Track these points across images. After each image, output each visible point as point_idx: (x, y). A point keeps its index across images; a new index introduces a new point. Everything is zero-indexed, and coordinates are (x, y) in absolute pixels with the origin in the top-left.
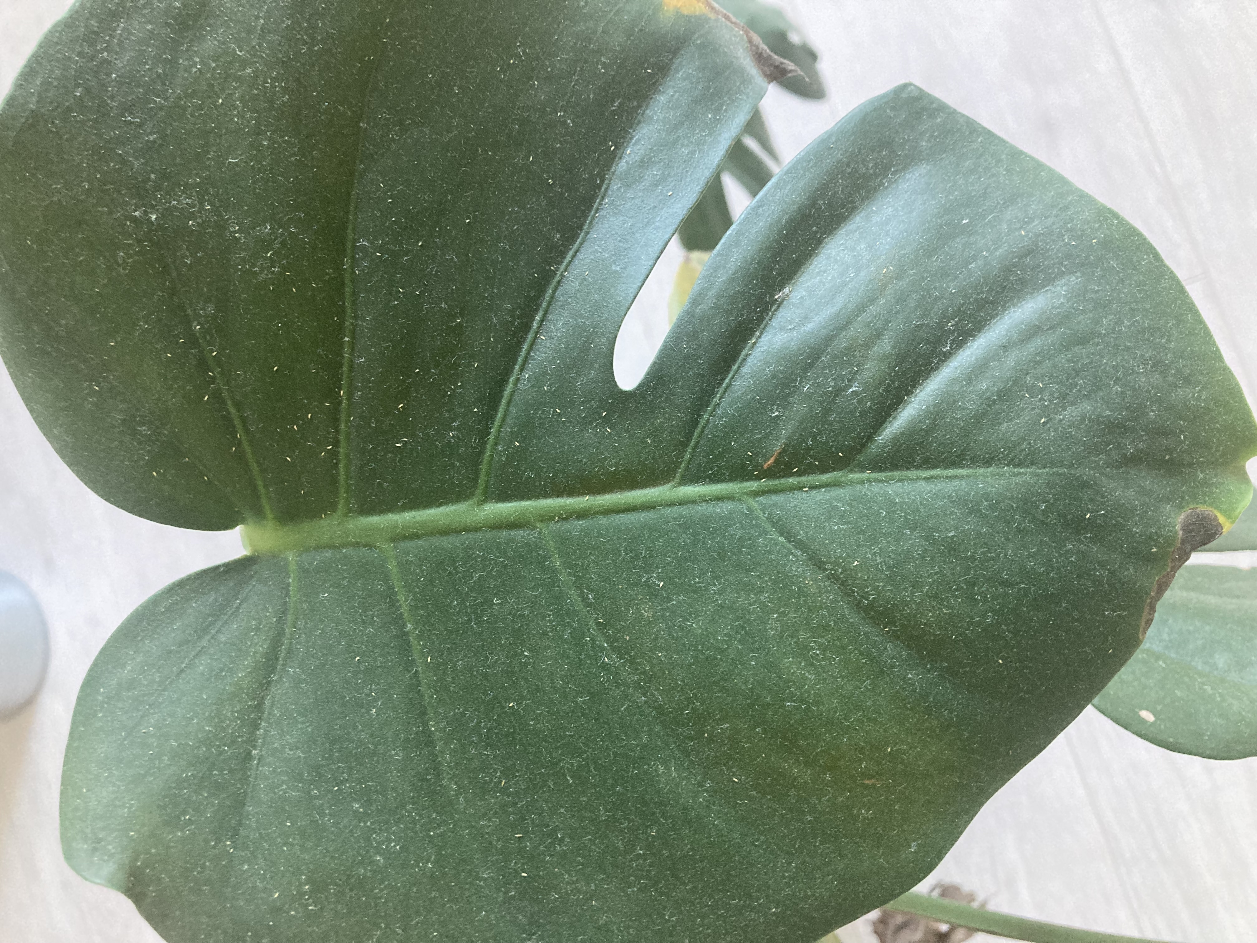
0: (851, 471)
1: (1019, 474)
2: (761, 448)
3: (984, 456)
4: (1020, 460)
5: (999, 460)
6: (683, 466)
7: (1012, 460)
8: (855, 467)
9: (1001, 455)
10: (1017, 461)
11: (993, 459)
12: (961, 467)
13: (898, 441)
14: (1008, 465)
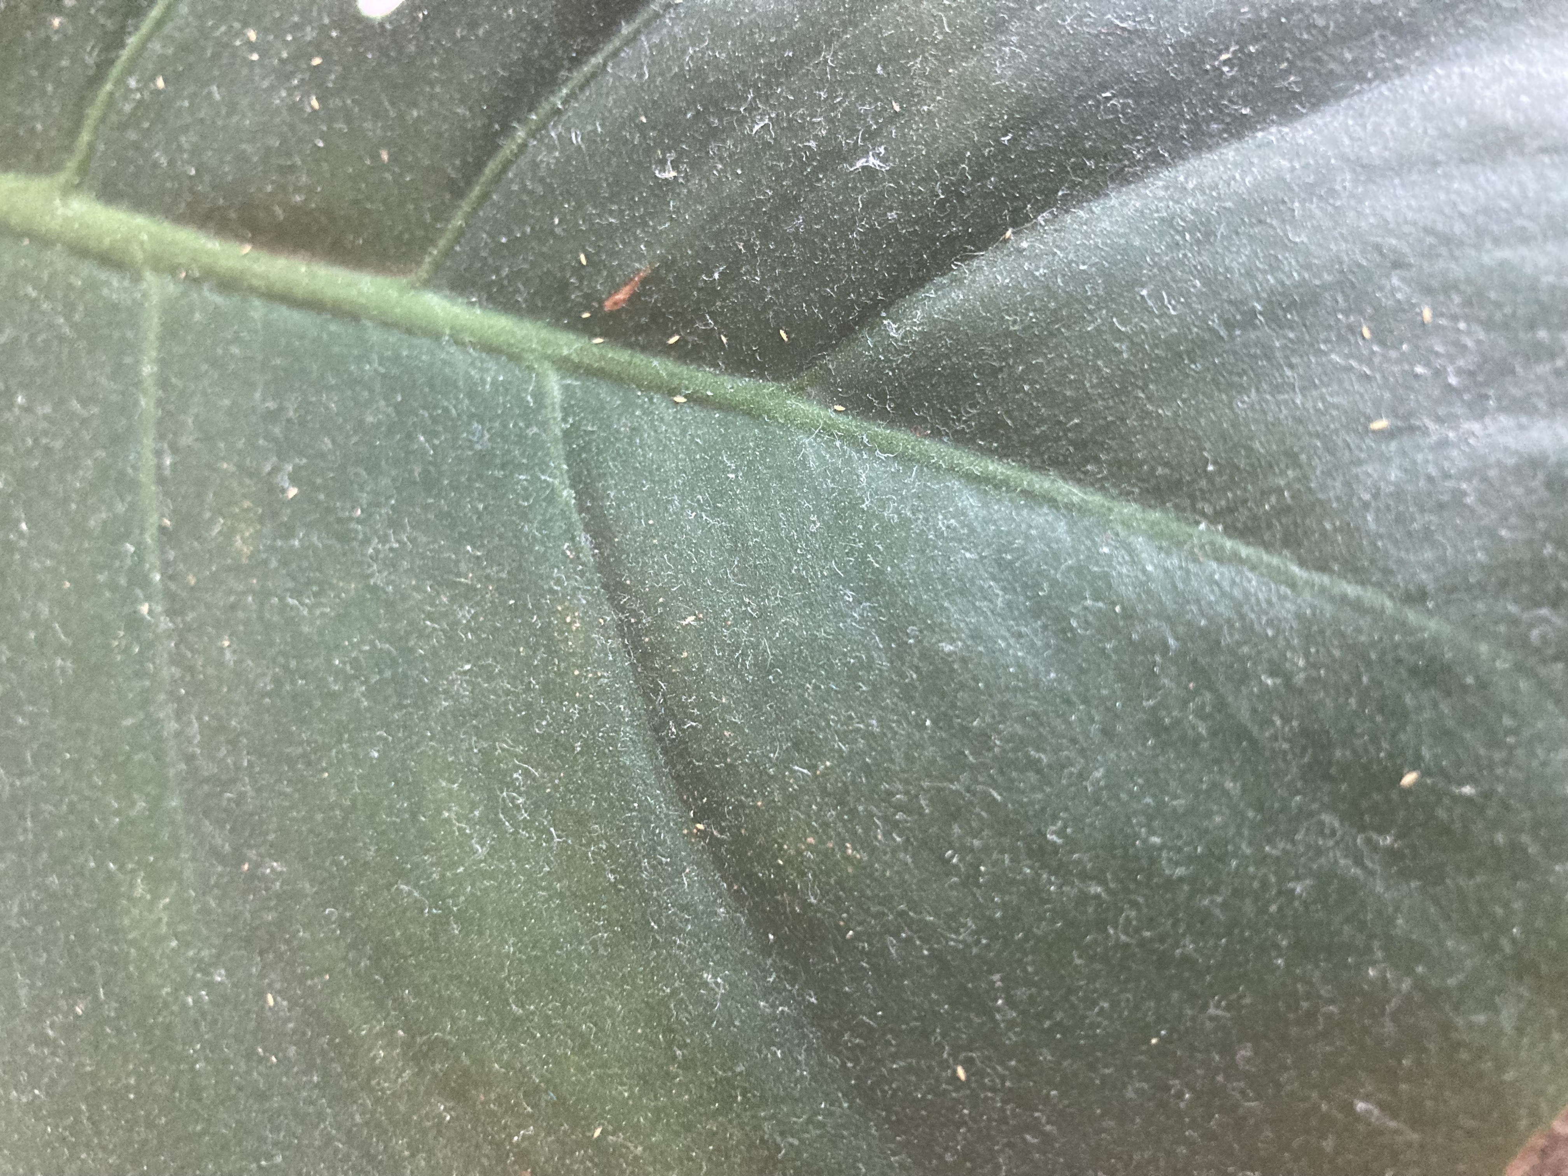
0: (799, 390)
1: (1235, 559)
2: (613, 254)
3: (1153, 469)
4: (1255, 518)
5: (1192, 497)
6: (442, 243)
7: (1231, 510)
8: (811, 384)
9: (1203, 483)
10: (1242, 515)
11: (1175, 486)
12: (1079, 481)
13: (934, 346)
14: (1212, 520)
